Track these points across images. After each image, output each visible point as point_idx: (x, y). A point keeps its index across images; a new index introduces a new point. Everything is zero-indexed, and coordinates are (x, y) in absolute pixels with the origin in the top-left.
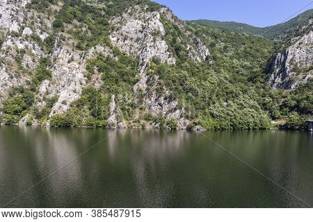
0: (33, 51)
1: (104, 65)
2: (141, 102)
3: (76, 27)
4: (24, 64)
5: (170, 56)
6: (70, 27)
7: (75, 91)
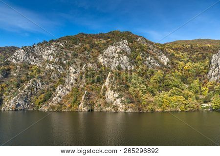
0: (59, 70)
1: (89, 74)
2: (104, 94)
3: (85, 54)
4: (52, 77)
5: (130, 65)
6: (81, 55)
7: (68, 90)
